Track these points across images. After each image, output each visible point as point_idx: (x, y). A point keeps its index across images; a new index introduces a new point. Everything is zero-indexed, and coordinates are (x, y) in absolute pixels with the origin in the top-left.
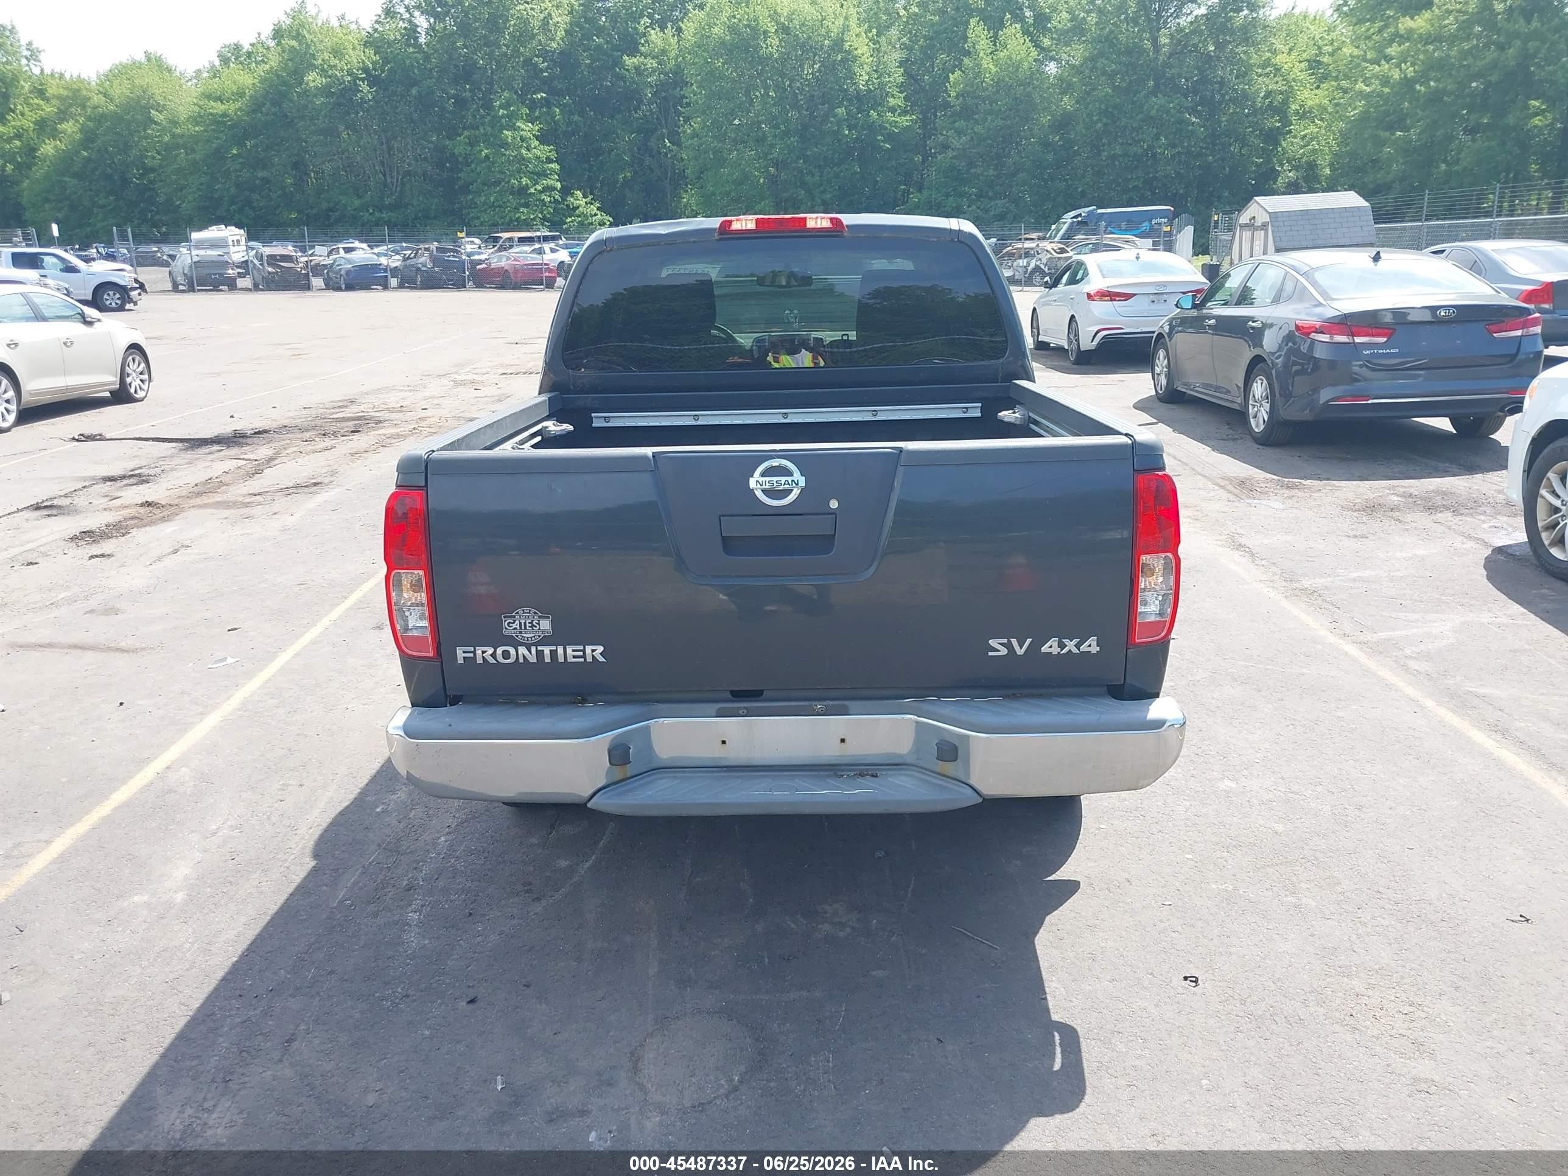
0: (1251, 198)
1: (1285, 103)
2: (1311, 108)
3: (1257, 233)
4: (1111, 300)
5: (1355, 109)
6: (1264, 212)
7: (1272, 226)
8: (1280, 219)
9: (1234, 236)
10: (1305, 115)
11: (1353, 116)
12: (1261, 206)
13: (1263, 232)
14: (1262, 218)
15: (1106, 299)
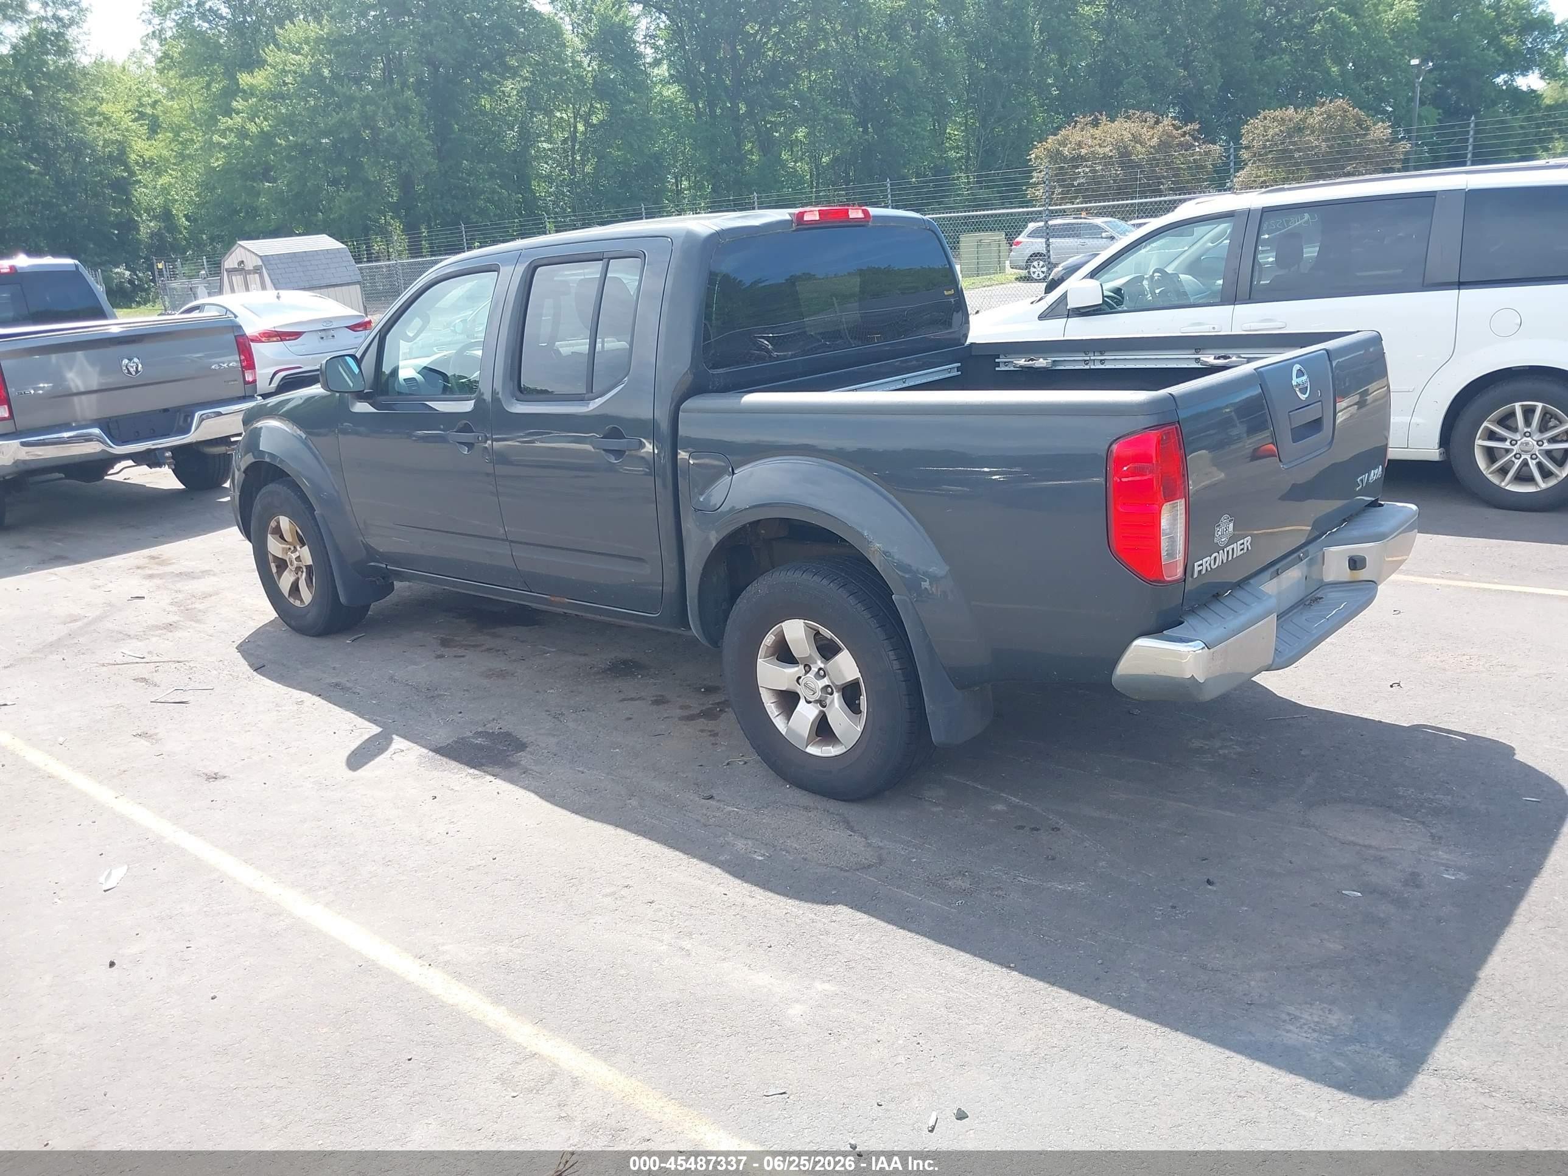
0: (235, 243)
1: (123, 152)
2: (151, 158)
3: (250, 277)
4: (282, 340)
5: (217, 160)
6: (254, 256)
7: (267, 269)
8: (273, 262)
9: (221, 280)
10: (147, 164)
11: (218, 166)
12: (249, 251)
13: (257, 276)
14: (251, 262)
15: (275, 339)
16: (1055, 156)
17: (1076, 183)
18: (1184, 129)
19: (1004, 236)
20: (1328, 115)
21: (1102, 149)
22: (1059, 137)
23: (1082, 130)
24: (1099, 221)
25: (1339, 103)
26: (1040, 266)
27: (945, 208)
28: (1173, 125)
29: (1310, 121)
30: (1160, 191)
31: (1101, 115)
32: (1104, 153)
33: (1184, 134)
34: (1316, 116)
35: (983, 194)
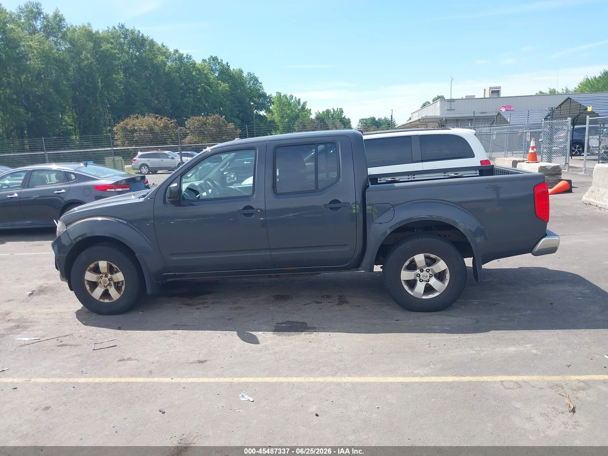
16: (124, 129)
17: (134, 140)
18: (171, 121)
19: (122, 158)
20: (214, 120)
21: (143, 127)
22: (124, 122)
23: (133, 120)
24: (166, 152)
25: (217, 116)
26: (145, 168)
27: (83, 148)
28: (167, 119)
29: (208, 121)
30: (167, 143)
31: (139, 115)
32: (144, 129)
33: (171, 123)
34: (210, 120)
35: (85, 143)
